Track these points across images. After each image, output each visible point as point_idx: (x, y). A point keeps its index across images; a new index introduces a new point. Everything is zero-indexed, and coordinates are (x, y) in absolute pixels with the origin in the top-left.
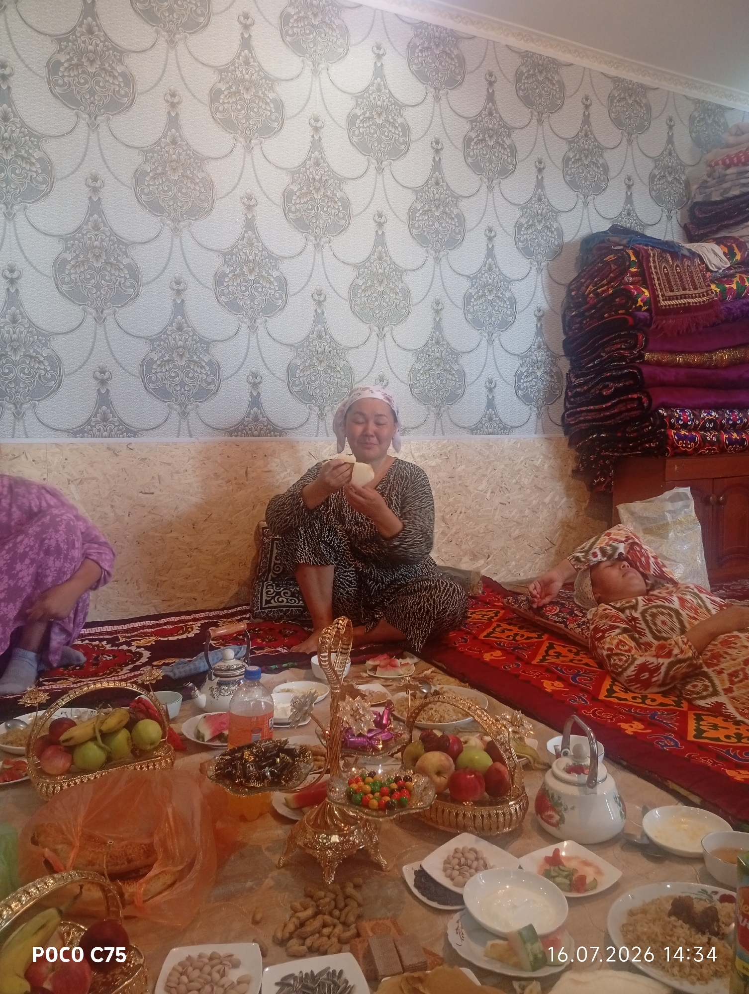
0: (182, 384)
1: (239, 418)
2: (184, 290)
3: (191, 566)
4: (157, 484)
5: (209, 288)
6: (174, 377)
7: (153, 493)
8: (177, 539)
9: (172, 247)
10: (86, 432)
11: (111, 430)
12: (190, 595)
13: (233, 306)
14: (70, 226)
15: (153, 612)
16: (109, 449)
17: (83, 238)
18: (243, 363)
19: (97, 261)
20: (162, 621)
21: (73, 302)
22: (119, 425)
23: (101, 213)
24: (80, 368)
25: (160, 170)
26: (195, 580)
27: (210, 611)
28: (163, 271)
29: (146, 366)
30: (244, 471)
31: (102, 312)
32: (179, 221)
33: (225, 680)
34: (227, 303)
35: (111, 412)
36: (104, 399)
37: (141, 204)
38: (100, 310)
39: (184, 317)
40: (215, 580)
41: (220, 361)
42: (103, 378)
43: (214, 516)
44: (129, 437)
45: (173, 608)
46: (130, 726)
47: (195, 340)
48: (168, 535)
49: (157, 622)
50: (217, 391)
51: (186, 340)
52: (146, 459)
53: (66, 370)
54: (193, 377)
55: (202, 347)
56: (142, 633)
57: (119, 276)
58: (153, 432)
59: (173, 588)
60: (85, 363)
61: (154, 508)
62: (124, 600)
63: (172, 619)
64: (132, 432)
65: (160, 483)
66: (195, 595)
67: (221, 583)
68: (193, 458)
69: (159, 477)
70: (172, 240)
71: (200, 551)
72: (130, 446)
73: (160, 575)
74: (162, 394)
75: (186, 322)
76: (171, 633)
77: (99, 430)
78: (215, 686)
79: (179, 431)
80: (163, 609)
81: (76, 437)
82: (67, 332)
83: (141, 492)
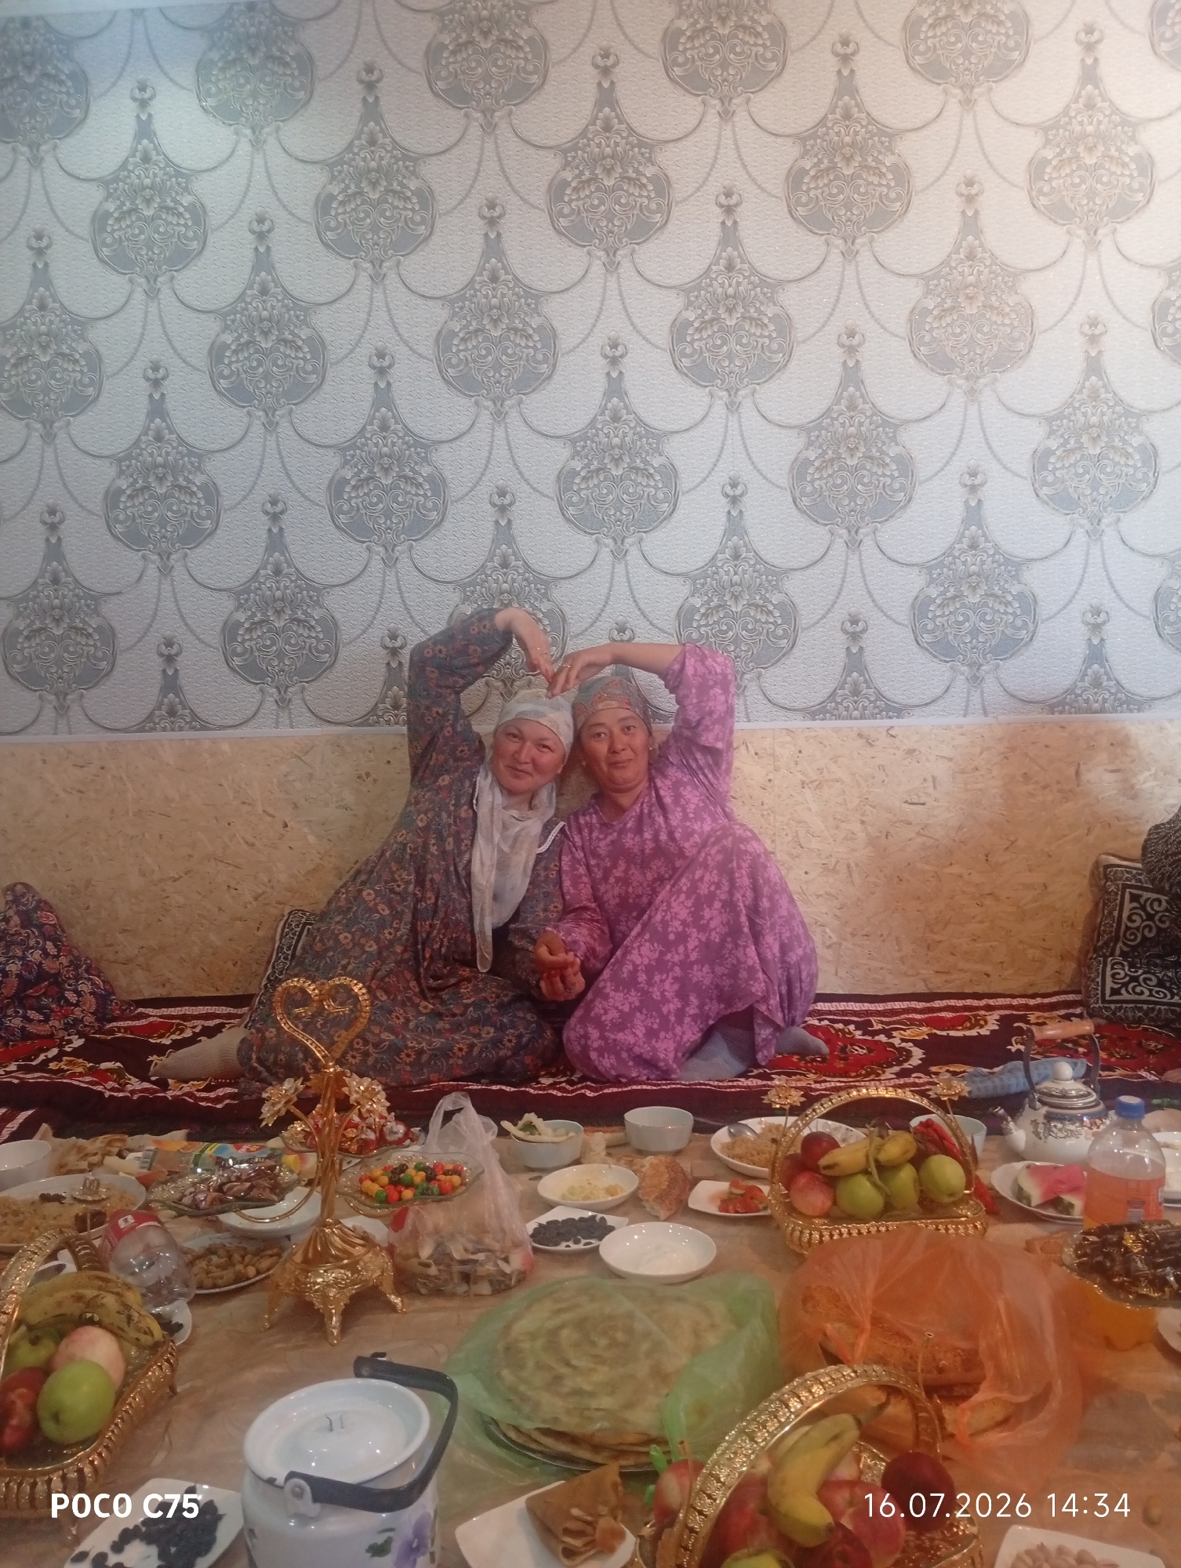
0: (975, 632)
1: (1067, 683)
2: (982, 485)
3: (981, 922)
4: (931, 790)
5: (1022, 477)
6: (962, 623)
7: (923, 804)
8: (961, 876)
9: (965, 420)
10: (828, 712)
11: (865, 708)
12: (979, 967)
13: (1063, 502)
14: (815, 409)
15: (921, 988)
16: (860, 735)
17: (833, 425)
18: (1076, 593)
19: (852, 455)
20: (937, 1004)
21: (816, 521)
22: (876, 701)
23: (860, 383)
24: (824, 617)
25: (949, 303)
26: (988, 944)
27: (1013, 996)
28: (951, 458)
29: (920, 608)
30: (1072, 771)
31: (856, 532)
32: (978, 378)
33: (1058, 1112)
34: (1051, 498)
35: (866, 681)
36: (855, 662)
37: (920, 360)
38: (853, 530)
39: (980, 527)
40: (1020, 947)
41: (1037, 591)
42: (855, 630)
43: (1021, 843)
44: (890, 718)
45: (951, 985)
46: (918, 1160)
47: (997, 562)
48: (948, 870)
49: (928, 1005)
50: (1031, 639)
51: (983, 562)
52: (914, 750)
53: (804, 622)
54: (992, 621)
55: (1009, 572)
56: (907, 1019)
57: (884, 475)
58: (927, 709)
59: (953, 954)
60: (829, 610)
61: (925, 827)
62: (878, 964)
63: (952, 1002)
64: (895, 709)
65: (935, 788)
66: (988, 969)
67: (1031, 952)
68: (988, 748)
69: (934, 779)
70: (966, 409)
71: (997, 899)
72: (892, 732)
73: (932, 932)
74: (942, 650)
75: (984, 535)
76: (953, 1024)
77: (847, 709)
78: (1041, 1120)
79: (967, 706)
80: (938, 985)
81: (814, 720)
82: (807, 567)
83: (906, 802)
